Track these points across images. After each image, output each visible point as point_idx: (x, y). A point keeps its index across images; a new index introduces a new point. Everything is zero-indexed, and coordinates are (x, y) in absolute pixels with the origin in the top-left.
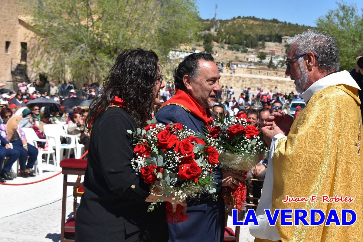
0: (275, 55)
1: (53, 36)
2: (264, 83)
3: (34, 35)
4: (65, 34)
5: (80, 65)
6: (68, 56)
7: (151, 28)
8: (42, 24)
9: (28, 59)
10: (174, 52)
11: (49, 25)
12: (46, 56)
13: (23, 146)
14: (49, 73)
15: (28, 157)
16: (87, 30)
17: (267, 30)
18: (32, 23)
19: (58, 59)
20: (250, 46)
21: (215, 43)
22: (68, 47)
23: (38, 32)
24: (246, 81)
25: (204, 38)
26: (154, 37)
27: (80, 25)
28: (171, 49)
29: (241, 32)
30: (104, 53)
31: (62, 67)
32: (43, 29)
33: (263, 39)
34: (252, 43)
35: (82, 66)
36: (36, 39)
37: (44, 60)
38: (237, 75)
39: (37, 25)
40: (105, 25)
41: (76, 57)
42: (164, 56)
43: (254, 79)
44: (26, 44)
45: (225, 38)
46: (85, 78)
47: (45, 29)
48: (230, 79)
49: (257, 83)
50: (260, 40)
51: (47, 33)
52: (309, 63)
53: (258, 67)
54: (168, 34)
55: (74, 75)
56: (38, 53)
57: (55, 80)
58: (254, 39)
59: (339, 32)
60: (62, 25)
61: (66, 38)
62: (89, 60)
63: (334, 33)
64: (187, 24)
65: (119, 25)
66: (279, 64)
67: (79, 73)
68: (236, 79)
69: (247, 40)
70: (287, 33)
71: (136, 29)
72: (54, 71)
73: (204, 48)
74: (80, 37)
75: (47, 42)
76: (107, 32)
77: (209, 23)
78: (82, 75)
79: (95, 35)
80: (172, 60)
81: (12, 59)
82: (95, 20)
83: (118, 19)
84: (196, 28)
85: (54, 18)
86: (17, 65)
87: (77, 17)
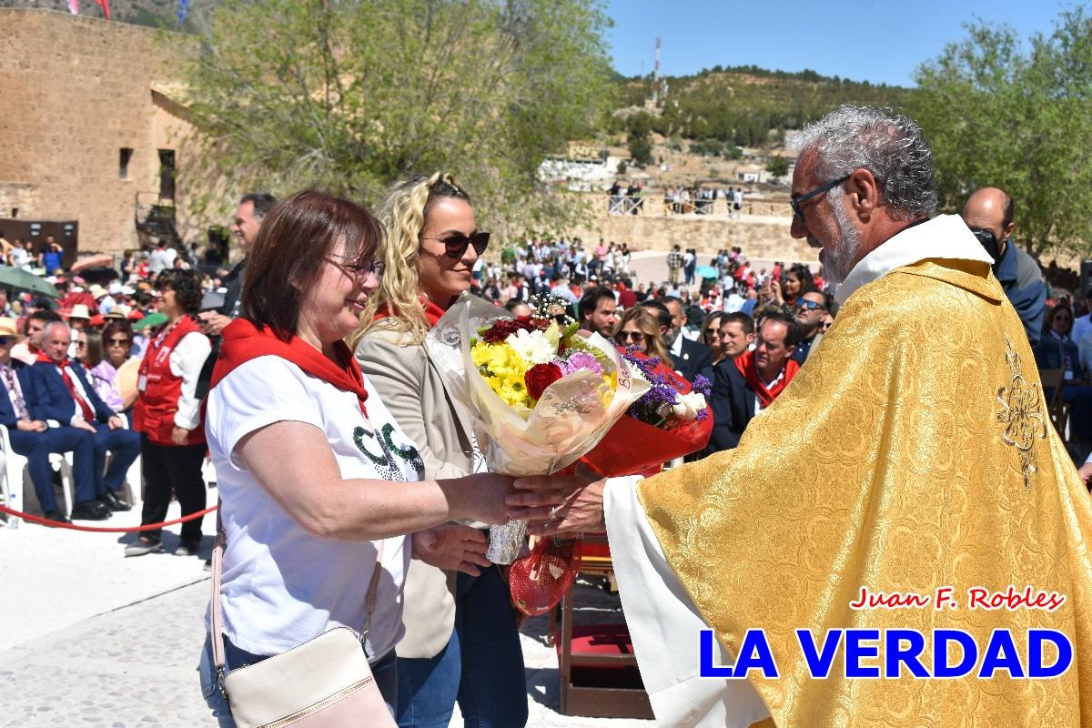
1: (239, 131)
3: (192, 129)
4: (271, 126)
6: (278, 181)
7: (489, 104)
8: (210, 101)
9: (177, 196)
10: (550, 163)
11: (229, 104)
12: (222, 185)
16: (328, 114)
17: (791, 99)
18: (185, 100)
20: (748, 140)
21: (658, 138)
23: (202, 123)
24: (738, 233)
25: (629, 125)
26: (498, 127)
27: (306, 99)
28: (543, 155)
29: (723, 108)
30: (372, 172)
32: (215, 113)
33: (780, 122)
34: (751, 134)
36: (197, 142)
37: (217, 194)
39: (197, 104)
40: (372, 99)
41: (301, 183)
42: (526, 175)
43: (759, 225)
44: (171, 153)
45: (684, 123)
47: (220, 115)
48: (697, 229)
49: (766, 236)
50: (772, 127)
51: (225, 125)
52: (860, 203)
53: (770, 195)
54: (535, 117)
56: (201, 178)
58: (757, 123)
59: (974, 99)
60: (263, 103)
61: (272, 135)
63: (961, 102)
64: (581, 91)
65: (407, 97)
68: (713, 229)
69: (739, 127)
71: (451, 106)
73: (630, 150)
74: (309, 133)
75: (223, 148)
76: (377, 118)
77: (640, 85)
79: (348, 126)
80: (546, 184)
81: (137, 194)
82: (347, 88)
83: (404, 82)
84: (605, 100)
85: (242, 85)
86: (150, 208)
87: (301, 81)
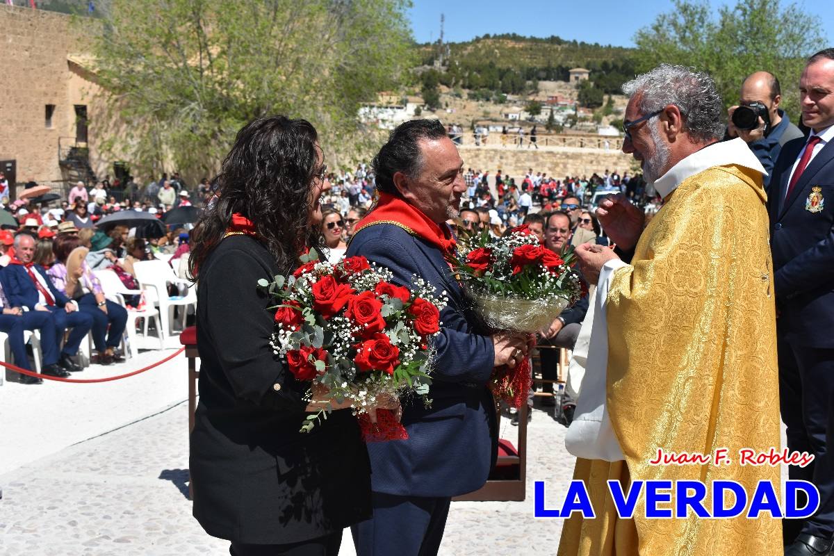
0: (558, 105)
1: (135, 90)
2: (541, 159)
3: (99, 89)
4: (159, 86)
5: (191, 142)
6: (166, 127)
7: (322, 66)
8: (113, 68)
9: (90, 138)
10: (367, 109)
11: (127, 70)
12: (124, 131)
13: (98, 304)
14: (133, 162)
15: (110, 324)
16: (201, 76)
17: (542, 58)
18: (94, 68)
19: (148, 133)
20: (511, 89)
21: (444, 89)
22: (166, 111)
23: (106, 84)
24: (507, 158)
25: (422, 79)
26: (328, 83)
27: (185, 64)
28: (361, 103)
29: (492, 65)
30: (236, 118)
31: (157, 148)
32: (117, 77)
33: (534, 75)
34: (513, 85)
35: (194, 144)
36: (104, 98)
37: (121, 137)
38: (489, 146)
39: (103, 71)
40: (234, 64)
41: (183, 129)
42: (350, 119)
43: (523, 152)
44: (84, 108)
45: (463, 77)
46: (202, 168)
47: (119, 78)
48: (477, 156)
49: (528, 160)
50: (529, 79)
51: (124, 85)
52: (669, 128)
54: (356, 75)
55: (180, 163)
56: (108, 125)
57: (145, 175)
58: (517, 76)
59: (679, 55)
60: (152, 68)
61: (161, 93)
62: (208, 133)
64: (390, 55)
65: (260, 62)
66: (566, 123)
67: (189, 159)
68: (488, 155)
69: (504, 79)
70: (579, 63)
71: (293, 68)
72: (141, 157)
73: (423, 98)
74: (188, 91)
75: (124, 103)
76: (238, 78)
77: (430, 49)
78: (196, 161)
79: (217, 85)
80: (365, 125)
81: (59, 138)
82: (214, 56)
83: (258, 51)
84: (408, 61)
85: (138, 55)
86: (69, 149)
87: (181, 52)
